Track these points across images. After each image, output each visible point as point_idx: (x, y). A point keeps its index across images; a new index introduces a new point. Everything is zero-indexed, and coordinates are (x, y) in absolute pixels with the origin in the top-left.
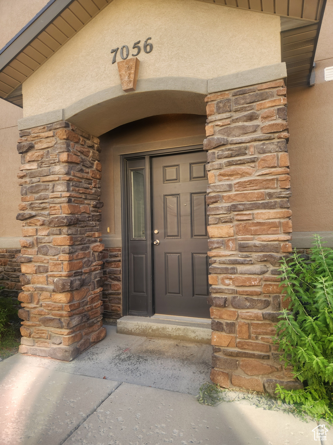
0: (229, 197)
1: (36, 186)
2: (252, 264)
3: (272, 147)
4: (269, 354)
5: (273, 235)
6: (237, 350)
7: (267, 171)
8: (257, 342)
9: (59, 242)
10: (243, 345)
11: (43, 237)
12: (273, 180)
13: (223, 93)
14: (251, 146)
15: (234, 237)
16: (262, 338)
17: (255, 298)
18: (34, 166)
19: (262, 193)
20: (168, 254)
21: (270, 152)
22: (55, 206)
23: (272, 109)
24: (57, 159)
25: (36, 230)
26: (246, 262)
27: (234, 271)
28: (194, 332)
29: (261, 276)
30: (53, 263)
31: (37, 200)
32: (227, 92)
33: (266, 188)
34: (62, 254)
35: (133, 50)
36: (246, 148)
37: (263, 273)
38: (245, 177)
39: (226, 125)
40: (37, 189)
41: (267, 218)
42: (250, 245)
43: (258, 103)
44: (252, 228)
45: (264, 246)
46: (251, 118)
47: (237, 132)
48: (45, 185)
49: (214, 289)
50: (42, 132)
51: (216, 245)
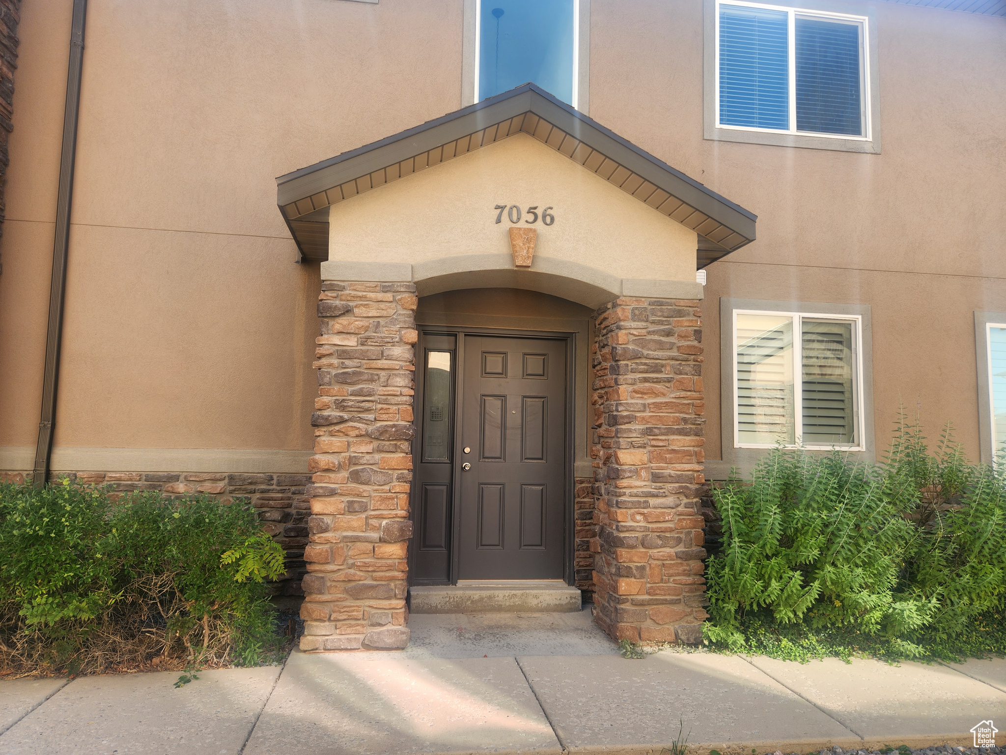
0: (643, 418)
1: (354, 373)
2: (666, 496)
3: (688, 369)
4: (680, 597)
5: (687, 465)
6: (647, 597)
7: (683, 394)
8: (668, 585)
9: (393, 464)
10: (655, 591)
11: (360, 455)
12: (689, 404)
13: (639, 299)
14: (668, 364)
15: (648, 466)
16: (674, 580)
17: (668, 535)
18: (351, 342)
19: (677, 417)
20: (483, 486)
21: (687, 374)
22: (389, 408)
23: (690, 329)
24: (396, 338)
25: (347, 443)
26: (661, 495)
27: (646, 505)
28: (536, 597)
29: (674, 510)
30: (381, 496)
31: (351, 395)
32: (643, 299)
33: (681, 413)
34: (397, 483)
35: (527, 214)
36: (663, 366)
37: (678, 506)
38: (659, 398)
39: (642, 336)
40: (355, 379)
41: (682, 445)
42: (665, 474)
43: (675, 319)
44: (668, 456)
45: (679, 476)
46: (669, 334)
47: (652, 346)
48: (372, 374)
49: (625, 527)
50: (370, 292)
51: (628, 474)
